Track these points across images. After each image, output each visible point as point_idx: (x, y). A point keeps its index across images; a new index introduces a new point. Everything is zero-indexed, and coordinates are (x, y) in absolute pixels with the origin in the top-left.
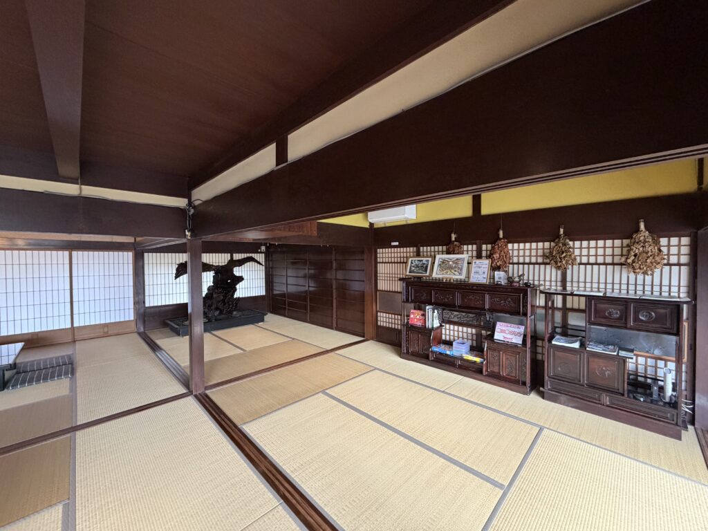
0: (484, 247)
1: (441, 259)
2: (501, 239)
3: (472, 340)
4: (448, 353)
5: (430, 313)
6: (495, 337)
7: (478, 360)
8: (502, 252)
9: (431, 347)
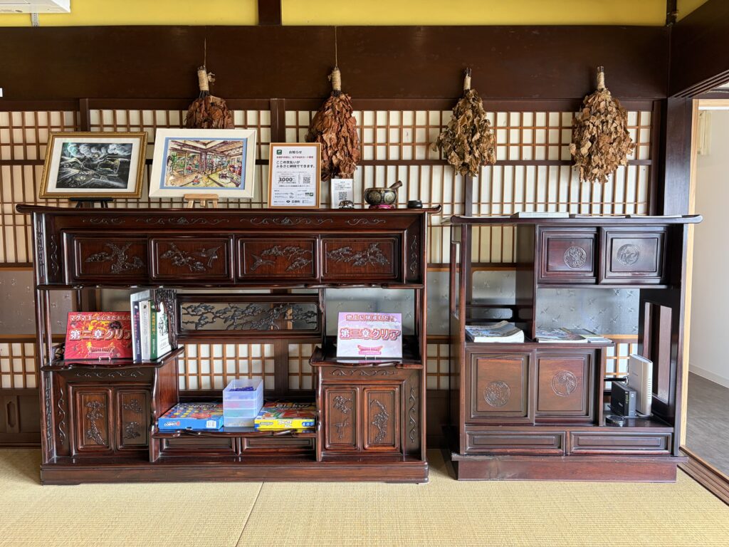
0: (290, 116)
1: (174, 141)
2: (337, 94)
3: (264, 374)
4: (211, 425)
5: (145, 315)
6: (340, 353)
7: (298, 424)
8: (344, 129)
9: (153, 420)
